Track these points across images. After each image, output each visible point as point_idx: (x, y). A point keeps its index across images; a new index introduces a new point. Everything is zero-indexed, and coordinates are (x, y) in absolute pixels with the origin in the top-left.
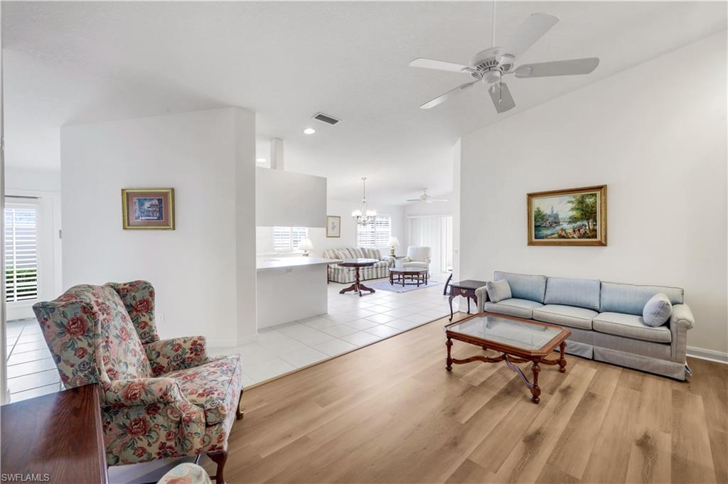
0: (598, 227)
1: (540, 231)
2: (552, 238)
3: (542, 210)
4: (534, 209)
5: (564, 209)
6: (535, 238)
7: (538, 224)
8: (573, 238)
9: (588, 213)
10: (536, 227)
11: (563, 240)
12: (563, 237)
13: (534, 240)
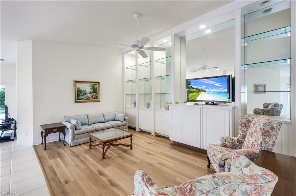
0: (98, 95)
1: (79, 97)
2: (84, 99)
3: (80, 88)
4: (77, 88)
5: (87, 88)
6: (78, 100)
7: (79, 94)
8: (91, 99)
9: (95, 91)
10: (78, 95)
11: (88, 100)
12: (88, 99)
13: (77, 101)
